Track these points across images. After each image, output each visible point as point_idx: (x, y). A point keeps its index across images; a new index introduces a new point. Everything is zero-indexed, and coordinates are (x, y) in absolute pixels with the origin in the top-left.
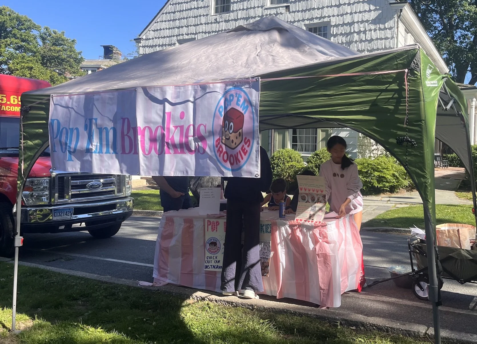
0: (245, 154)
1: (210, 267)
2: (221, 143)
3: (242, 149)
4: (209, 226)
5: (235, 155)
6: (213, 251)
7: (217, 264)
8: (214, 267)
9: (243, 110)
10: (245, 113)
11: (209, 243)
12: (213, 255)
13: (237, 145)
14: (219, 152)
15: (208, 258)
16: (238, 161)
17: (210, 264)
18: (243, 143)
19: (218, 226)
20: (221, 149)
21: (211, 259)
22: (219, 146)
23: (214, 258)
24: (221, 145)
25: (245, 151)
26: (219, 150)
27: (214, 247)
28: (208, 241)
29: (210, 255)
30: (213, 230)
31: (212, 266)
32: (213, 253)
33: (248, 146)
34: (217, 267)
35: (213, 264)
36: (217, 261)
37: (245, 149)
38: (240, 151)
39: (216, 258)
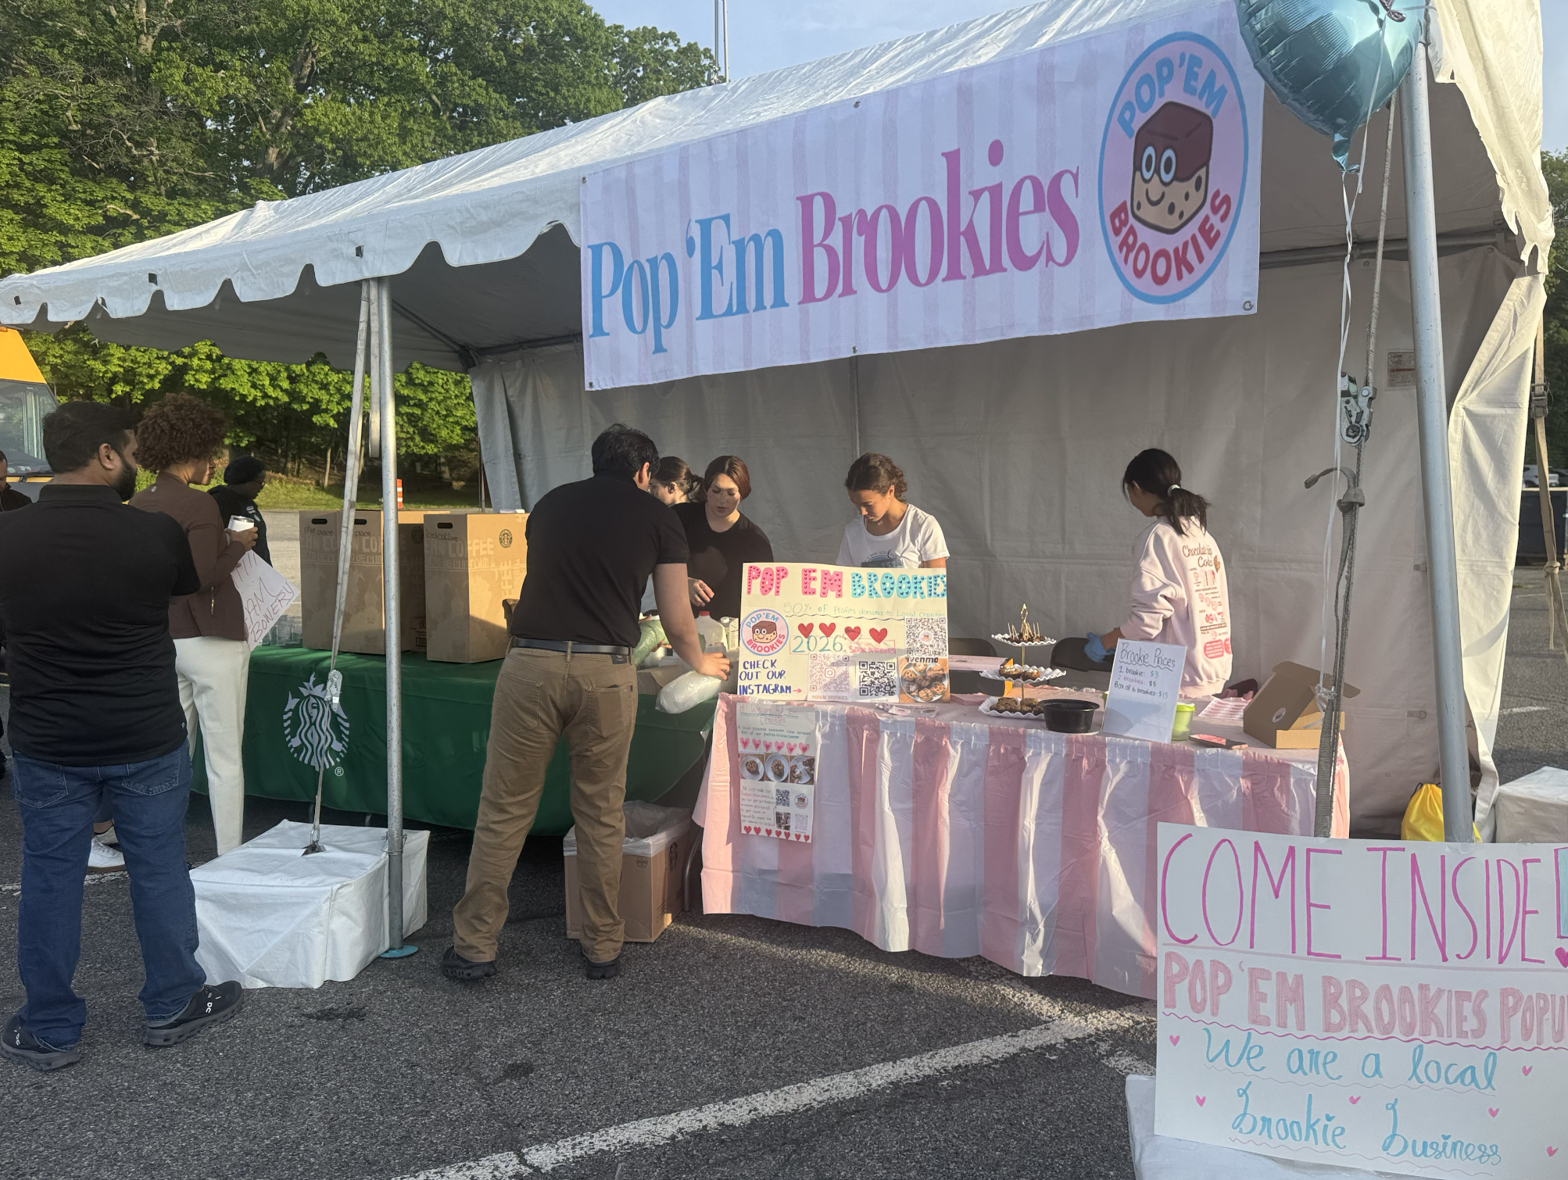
0: (1211, 244)
1: (755, 689)
2: (1132, 220)
3: (1202, 229)
4: (754, 581)
5: (1176, 250)
6: (763, 645)
7: (774, 681)
8: (766, 689)
9: (1207, 105)
10: (1216, 111)
11: (752, 625)
12: (762, 659)
13: (1185, 217)
14: (1125, 249)
15: (748, 666)
16: (1183, 269)
17: (754, 682)
18: (1207, 210)
19: (783, 581)
20: (1131, 240)
21: (757, 670)
22: (1125, 230)
23: (768, 664)
24: (1132, 227)
25: (1212, 235)
26: (1124, 242)
27: (768, 636)
28: (749, 620)
29: (753, 658)
30: (765, 591)
31: (761, 688)
32: (763, 652)
33: (1223, 219)
34: (775, 690)
35: (763, 680)
36: (774, 674)
37: (1212, 227)
38: (1194, 238)
39: (773, 665)
